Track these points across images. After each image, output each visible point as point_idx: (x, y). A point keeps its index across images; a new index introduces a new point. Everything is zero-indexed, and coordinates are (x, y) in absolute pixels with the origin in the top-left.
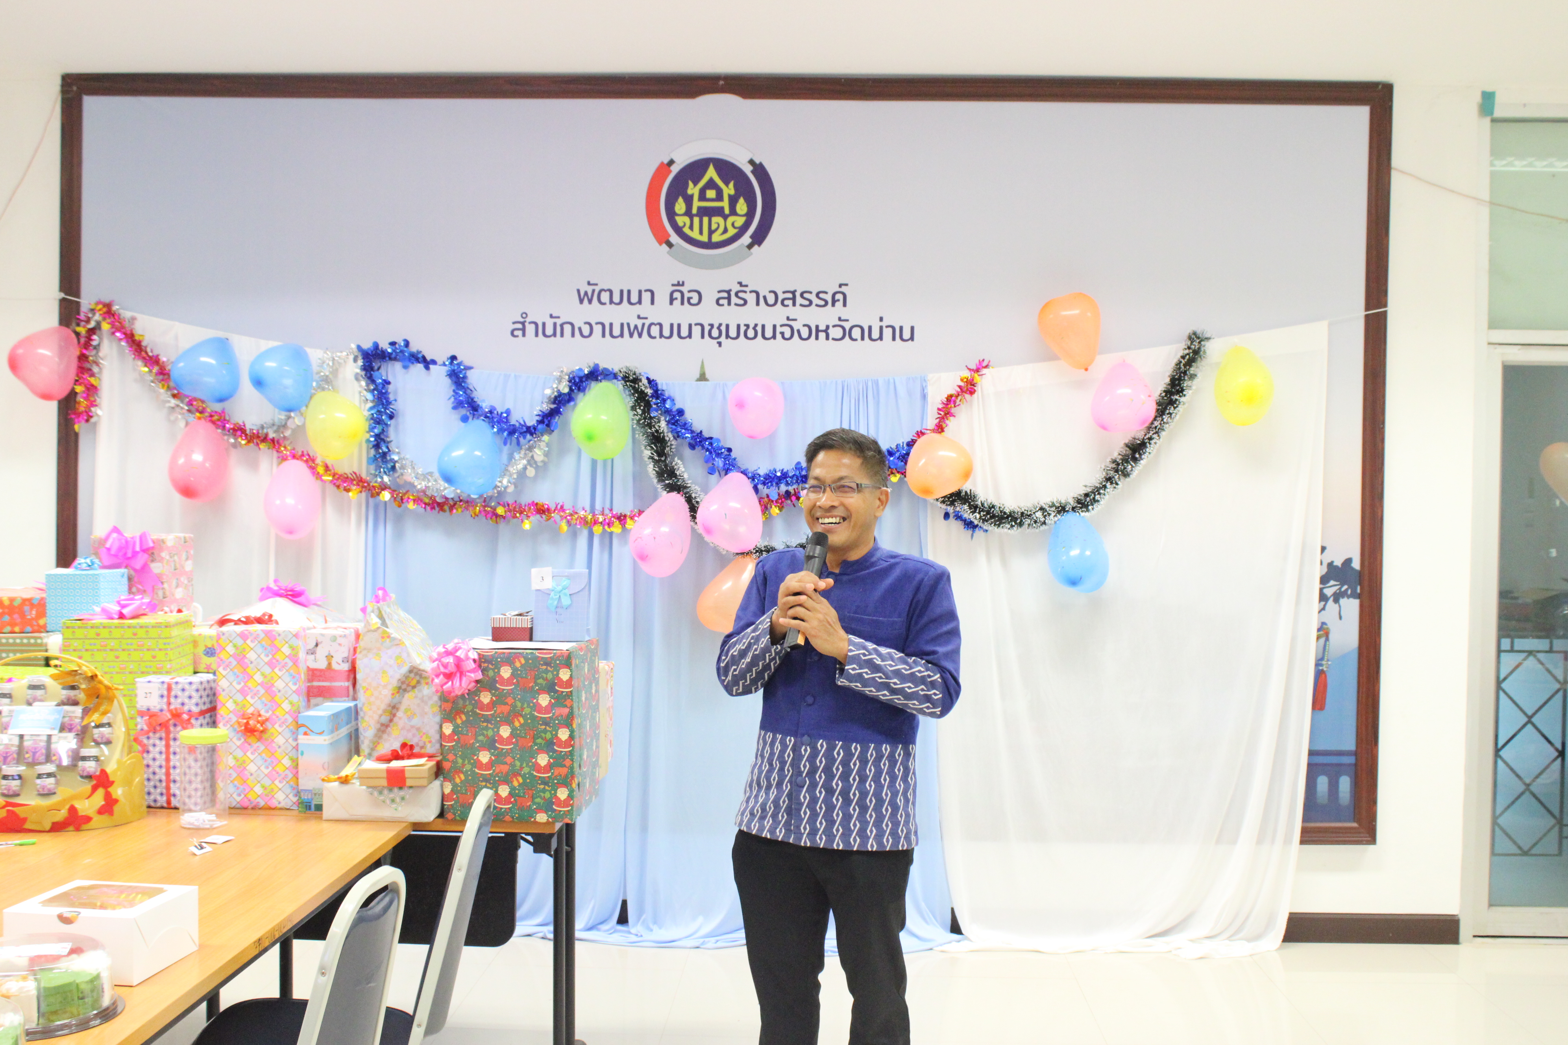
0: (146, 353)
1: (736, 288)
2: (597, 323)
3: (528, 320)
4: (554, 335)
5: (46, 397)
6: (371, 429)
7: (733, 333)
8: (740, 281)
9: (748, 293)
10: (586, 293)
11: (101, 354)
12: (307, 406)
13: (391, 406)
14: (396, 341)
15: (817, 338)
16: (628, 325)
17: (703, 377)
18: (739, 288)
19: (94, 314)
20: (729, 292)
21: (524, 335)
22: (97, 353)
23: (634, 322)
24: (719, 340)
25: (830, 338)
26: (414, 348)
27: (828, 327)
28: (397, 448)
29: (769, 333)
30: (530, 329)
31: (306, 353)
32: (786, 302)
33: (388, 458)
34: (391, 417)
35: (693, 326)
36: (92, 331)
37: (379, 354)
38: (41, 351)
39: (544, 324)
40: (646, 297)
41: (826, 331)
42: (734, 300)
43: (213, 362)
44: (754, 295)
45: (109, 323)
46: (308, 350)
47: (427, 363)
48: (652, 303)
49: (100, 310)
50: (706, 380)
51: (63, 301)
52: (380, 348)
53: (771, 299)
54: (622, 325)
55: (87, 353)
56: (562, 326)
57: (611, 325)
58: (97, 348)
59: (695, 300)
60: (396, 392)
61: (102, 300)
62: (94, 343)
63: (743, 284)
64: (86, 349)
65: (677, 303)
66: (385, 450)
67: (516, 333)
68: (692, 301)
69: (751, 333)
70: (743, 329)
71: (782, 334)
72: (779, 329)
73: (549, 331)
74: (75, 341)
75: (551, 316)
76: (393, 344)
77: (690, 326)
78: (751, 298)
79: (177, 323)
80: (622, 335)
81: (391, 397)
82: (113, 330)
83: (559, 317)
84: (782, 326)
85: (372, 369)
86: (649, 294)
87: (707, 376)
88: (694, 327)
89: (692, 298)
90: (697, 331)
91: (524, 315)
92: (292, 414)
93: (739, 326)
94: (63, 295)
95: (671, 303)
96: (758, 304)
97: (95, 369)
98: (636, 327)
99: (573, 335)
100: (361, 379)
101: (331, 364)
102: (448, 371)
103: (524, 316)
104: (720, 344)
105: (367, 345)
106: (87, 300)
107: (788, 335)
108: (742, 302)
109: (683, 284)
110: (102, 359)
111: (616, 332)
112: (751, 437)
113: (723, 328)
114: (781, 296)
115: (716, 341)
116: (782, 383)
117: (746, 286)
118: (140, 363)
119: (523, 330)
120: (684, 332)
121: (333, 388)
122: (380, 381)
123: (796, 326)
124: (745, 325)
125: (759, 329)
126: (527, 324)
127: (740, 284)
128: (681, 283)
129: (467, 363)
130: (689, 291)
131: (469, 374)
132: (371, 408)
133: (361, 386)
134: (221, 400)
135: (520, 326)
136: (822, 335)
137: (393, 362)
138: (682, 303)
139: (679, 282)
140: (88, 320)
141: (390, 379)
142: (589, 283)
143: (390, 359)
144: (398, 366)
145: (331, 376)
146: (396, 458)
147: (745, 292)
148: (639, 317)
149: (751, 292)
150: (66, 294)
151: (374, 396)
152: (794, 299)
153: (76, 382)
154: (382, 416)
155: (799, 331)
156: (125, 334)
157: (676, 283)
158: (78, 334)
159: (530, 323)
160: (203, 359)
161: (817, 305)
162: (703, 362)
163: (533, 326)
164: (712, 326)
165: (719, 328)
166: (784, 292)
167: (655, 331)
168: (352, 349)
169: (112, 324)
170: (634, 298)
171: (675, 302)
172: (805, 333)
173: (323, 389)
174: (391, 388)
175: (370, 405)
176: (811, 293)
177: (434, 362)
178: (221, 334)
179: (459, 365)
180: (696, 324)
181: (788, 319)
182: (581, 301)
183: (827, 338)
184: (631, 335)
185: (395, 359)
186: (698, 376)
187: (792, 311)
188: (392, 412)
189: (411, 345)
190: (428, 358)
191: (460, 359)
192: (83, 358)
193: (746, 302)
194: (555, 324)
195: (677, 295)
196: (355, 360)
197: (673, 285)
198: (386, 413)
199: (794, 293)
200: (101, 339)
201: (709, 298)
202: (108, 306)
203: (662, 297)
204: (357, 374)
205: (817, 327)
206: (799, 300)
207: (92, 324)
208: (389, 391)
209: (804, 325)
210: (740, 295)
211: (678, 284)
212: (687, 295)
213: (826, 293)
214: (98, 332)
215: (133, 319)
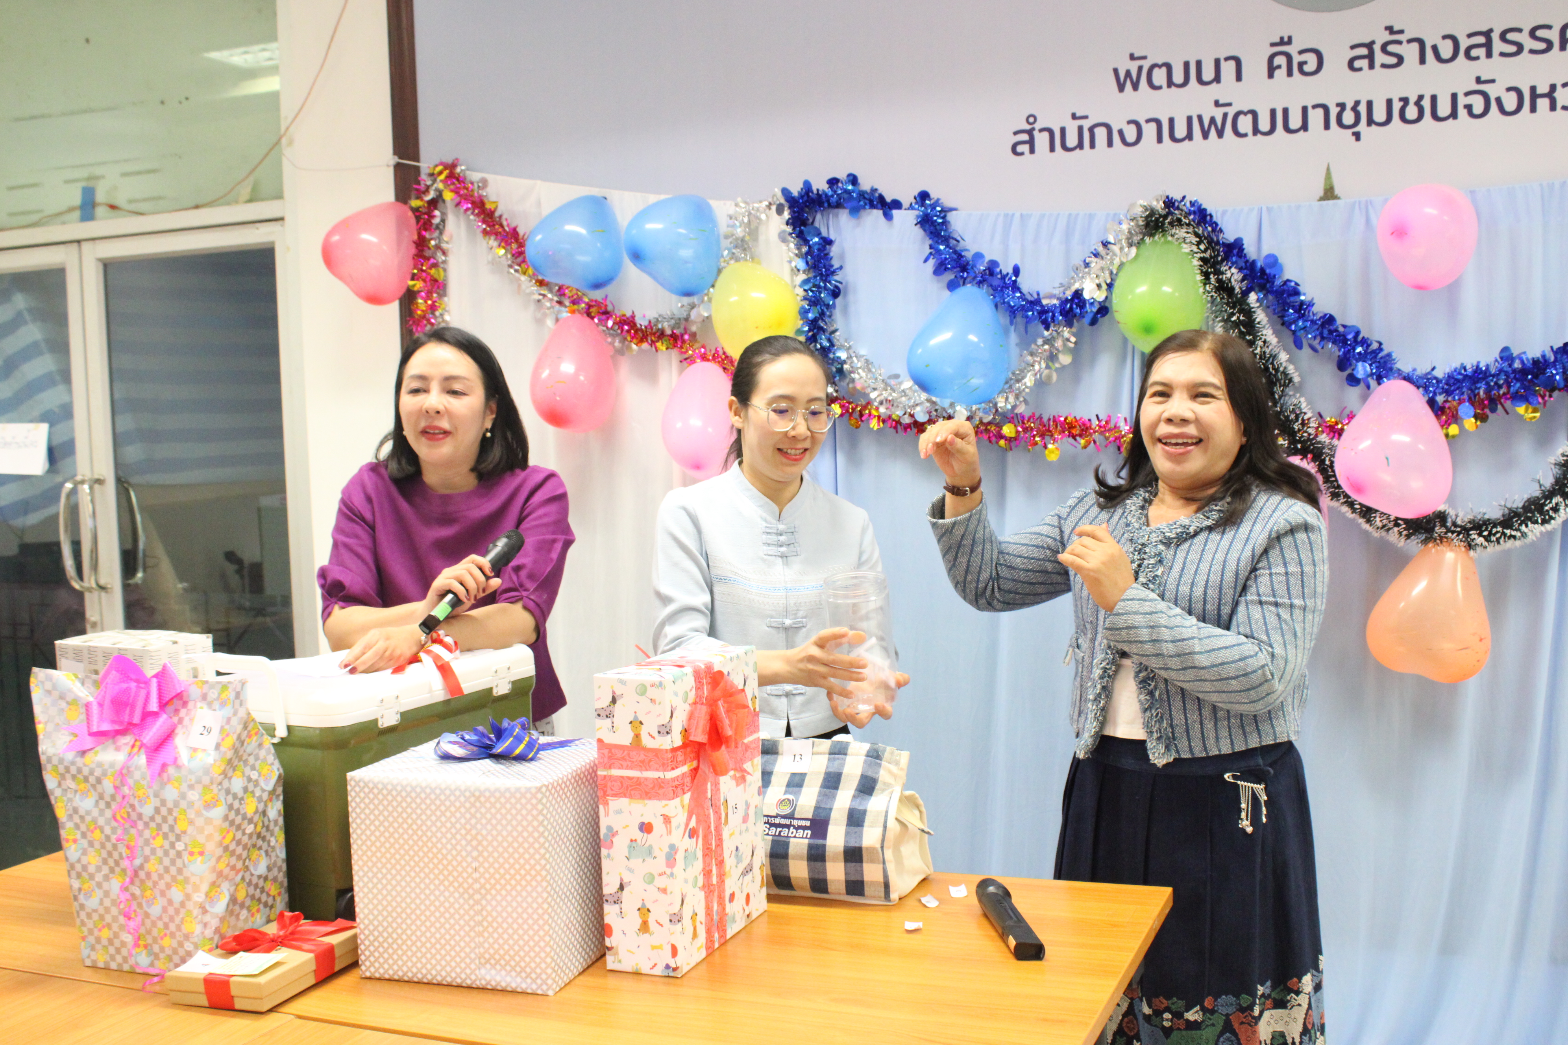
0: (502, 226)
1: (1385, 36)
2: (1148, 121)
3: (1038, 126)
4: (1080, 146)
5: (374, 299)
6: (803, 313)
7: (1380, 115)
8: (1389, 24)
9: (1405, 43)
10: (1128, 74)
11: (445, 237)
12: (713, 286)
13: (836, 278)
14: (838, 176)
15: (1533, 109)
16: (1200, 118)
17: (1329, 194)
18: (1387, 37)
19: (434, 181)
20: (1370, 46)
21: (1032, 151)
22: (441, 233)
23: (1209, 112)
24: (1356, 130)
25: (1559, 105)
26: (865, 185)
27: (1553, 88)
28: (846, 341)
29: (1444, 109)
30: (1042, 140)
31: (709, 206)
32: (1474, 53)
33: (831, 356)
34: (836, 293)
35: (1310, 110)
36: (434, 204)
37: (812, 199)
38: (365, 236)
39: (1063, 131)
40: (1228, 69)
41: (1550, 95)
42: (1380, 58)
43: (583, 231)
44: (1415, 46)
45: (452, 191)
46: (713, 203)
47: (888, 206)
48: (1239, 78)
49: (440, 173)
50: (1336, 198)
51: (398, 167)
52: (815, 191)
53: (1446, 50)
54: (1189, 119)
55: (427, 235)
56: (1091, 130)
57: (1171, 121)
58: (441, 228)
59: (1311, 67)
60: (842, 257)
61: (444, 160)
62: (436, 221)
63: (1396, 29)
64: (426, 230)
65: (1281, 74)
66: (826, 344)
67: (1020, 149)
68: (1306, 68)
69: (1412, 112)
70: (1397, 106)
71: (1469, 108)
72: (1462, 101)
73: (1072, 140)
74: (413, 221)
75: (1074, 117)
76: (833, 182)
77: (1305, 110)
78: (1411, 52)
79: (539, 182)
80: (1189, 136)
81: (836, 264)
82: (458, 199)
83: (1086, 117)
84: (1467, 94)
85: (804, 223)
86: (1232, 63)
87: (1337, 191)
88: (1311, 112)
89: (1305, 63)
90: (1316, 117)
91: (1031, 118)
92: (695, 299)
93: (1389, 102)
94: (396, 159)
95: (1271, 75)
96: (1422, 61)
97: (440, 257)
98: (1213, 120)
99: (1110, 144)
100: (789, 238)
101: (746, 220)
102: (918, 217)
103: (1031, 120)
104: (1357, 136)
105: (796, 190)
106: (426, 164)
107: (1478, 109)
108: (1393, 60)
109: (1290, 41)
110: (447, 243)
111: (1181, 131)
112: (1420, 288)
113: (1362, 109)
114: (1464, 43)
115: (1350, 131)
116: (1472, 192)
117: (1401, 32)
118: (493, 242)
119: (1031, 143)
120: (1295, 121)
121: (752, 258)
122: (816, 239)
123: (1493, 91)
124: (1401, 99)
125: (1426, 103)
126: (1036, 133)
127: (1390, 29)
128: (1286, 39)
129: (947, 202)
130: (1301, 52)
131: (951, 216)
132: (805, 282)
133: (789, 250)
134: (597, 286)
135: (1025, 137)
136: (1543, 104)
137: (836, 210)
138: (1290, 73)
139: (1282, 38)
140: (427, 190)
141: (832, 237)
142: (1132, 57)
143: (830, 206)
144: (843, 216)
145: (747, 238)
146: (842, 355)
147: (1399, 43)
148: (1217, 104)
149: (1410, 41)
150: (400, 158)
151: (807, 263)
152: (1488, 46)
153: (413, 277)
154: (820, 293)
155: (1499, 100)
156: (473, 203)
157: (1278, 40)
158: (416, 211)
159: (1041, 130)
160: (569, 228)
161: (1532, 52)
162: (1328, 169)
163: (1046, 135)
164: (1342, 106)
165: (1354, 109)
166: (1470, 36)
167: (1245, 124)
168: (774, 196)
169: (456, 191)
170: (1208, 74)
171: (1277, 73)
172: (1510, 102)
173: (737, 260)
174: (834, 251)
175: (802, 277)
176: (1520, 30)
177: (897, 205)
178: (596, 192)
179: (933, 207)
180: (1315, 107)
181: (1478, 80)
182: (1121, 88)
183: (1553, 107)
184: (1205, 135)
185: (838, 205)
186: (1321, 193)
187: (1485, 67)
188: (836, 287)
189: (860, 180)
190: (888, 199)
191: (934, 195)
192: (421, 244)
193: (1400, 60)
194: (1080, 129)
195: (1280, 60)
196: (780, 211)
197: (1273, 45)
198: (825, 288)
199: (1487, 34)
200: (444, 214)
201: (1336, 60)
202: (451, 167)
203: (1255, 67)
204: (784, 231)
205: (1533, 89)
206: (1498, 46)
207: (431, 195)
208: (832, 254)
209: (1509, 89)
210: (1390, 48)
211: (1282, 42)
212: (1297, 59)
213: (1549, 27)
214: (440, 205)
215: (485, 182)
